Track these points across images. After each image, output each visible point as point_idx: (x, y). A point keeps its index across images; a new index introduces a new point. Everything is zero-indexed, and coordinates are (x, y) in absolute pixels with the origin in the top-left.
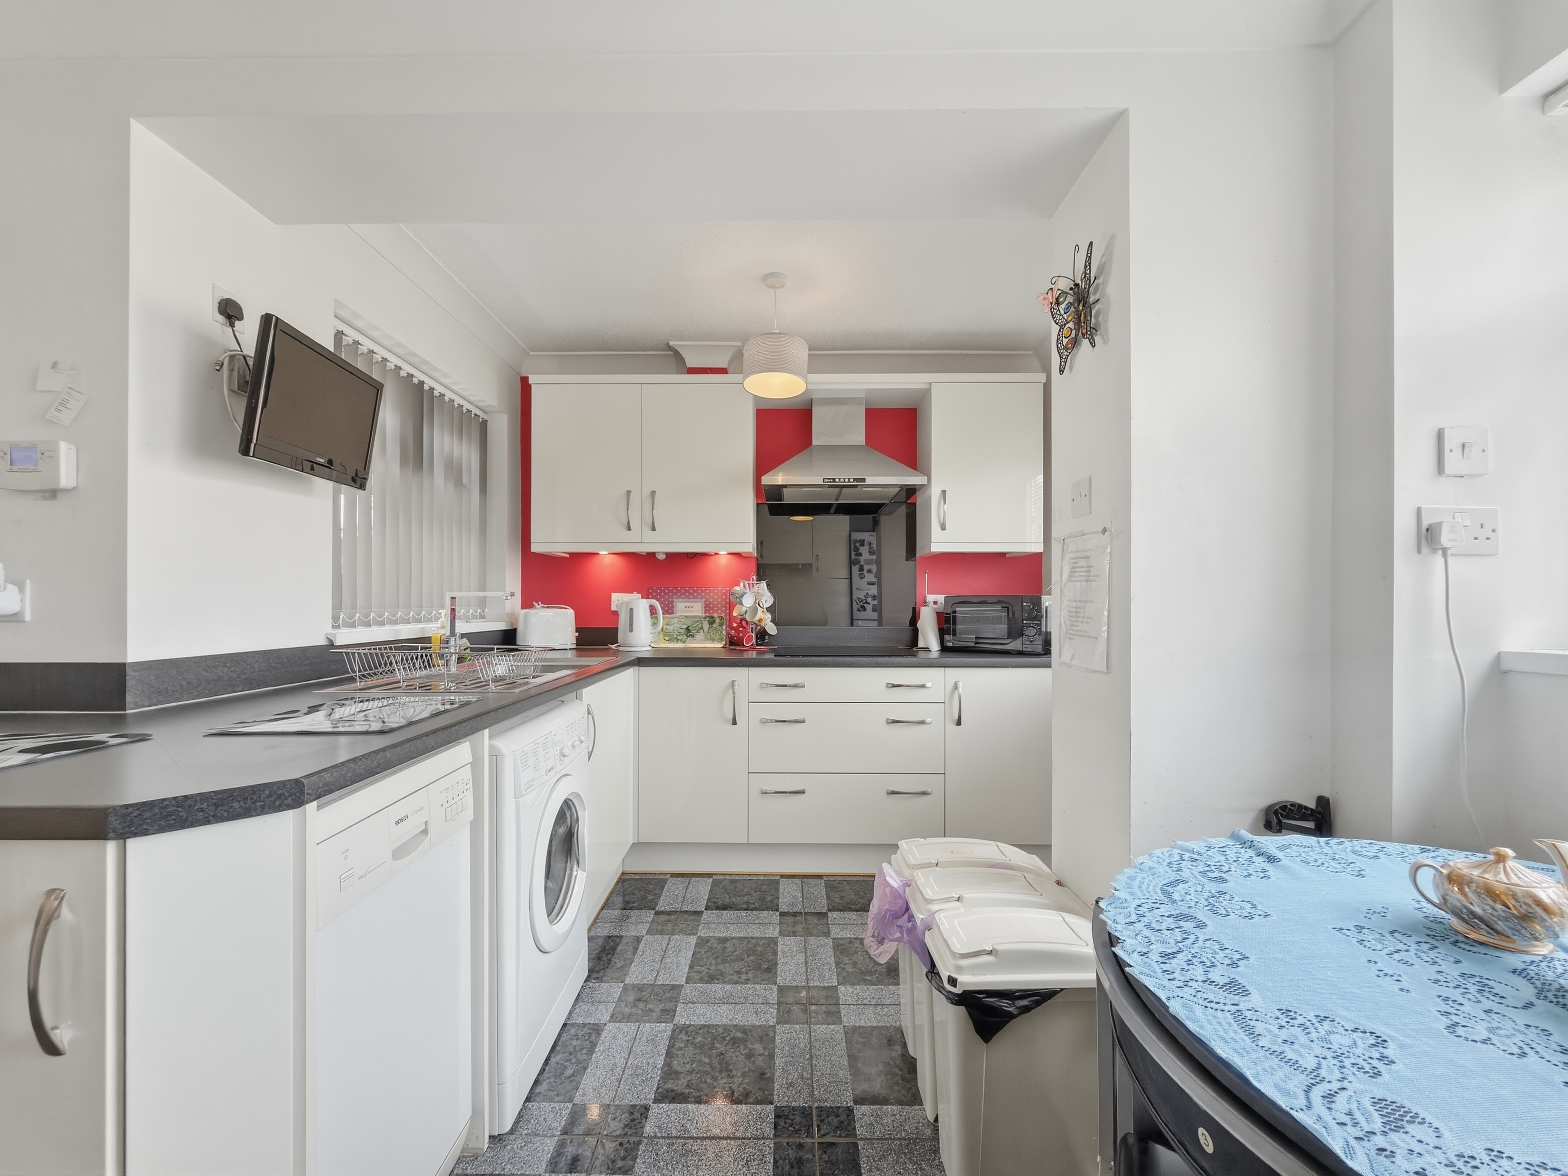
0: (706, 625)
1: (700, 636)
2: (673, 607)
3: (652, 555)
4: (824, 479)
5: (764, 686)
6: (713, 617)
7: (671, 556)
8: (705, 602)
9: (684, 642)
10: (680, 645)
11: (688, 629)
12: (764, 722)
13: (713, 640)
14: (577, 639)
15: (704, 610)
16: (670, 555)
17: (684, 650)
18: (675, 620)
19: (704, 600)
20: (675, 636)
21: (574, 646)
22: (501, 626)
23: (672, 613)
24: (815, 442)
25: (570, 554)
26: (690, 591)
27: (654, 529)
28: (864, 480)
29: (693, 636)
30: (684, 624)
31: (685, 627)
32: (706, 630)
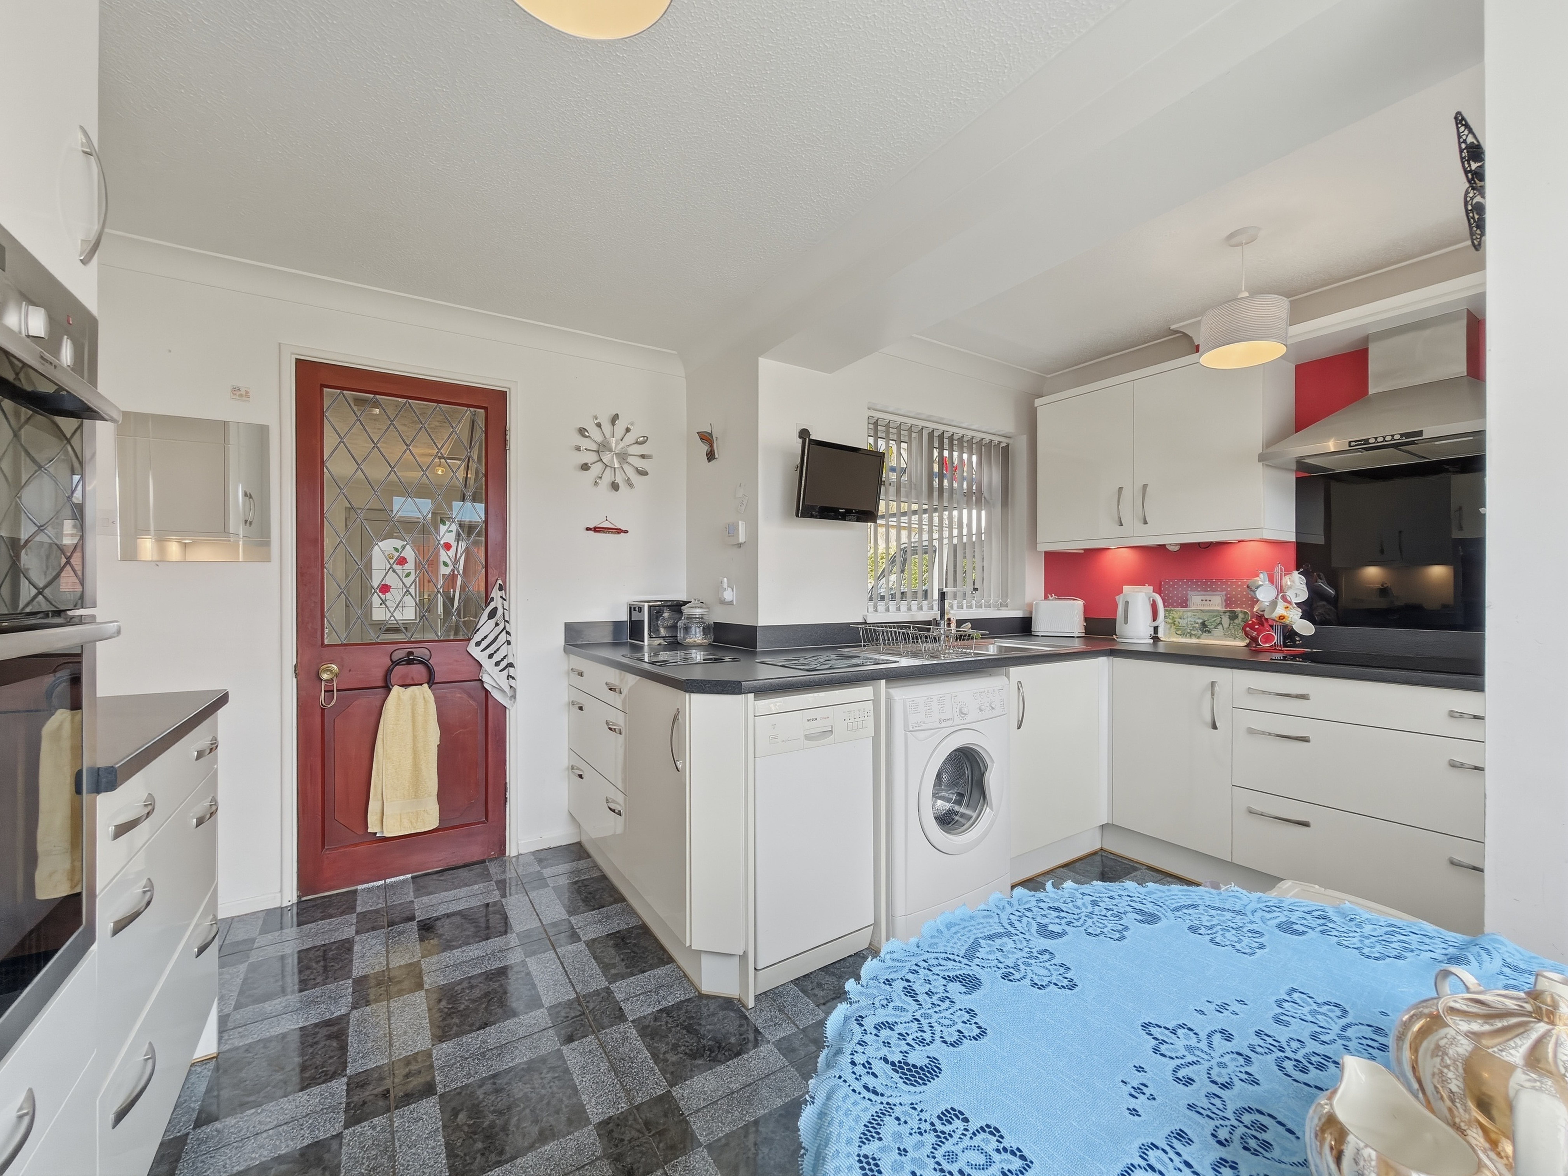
0: (1226, 620)
1: (1219, 631)
2: (1187, 600)
3: (1162, 547)
4: (1350, 442)
5: (1250, 691)
6: (1235, 612)
7: (1186, 548)
8: (1226, 595)
9: (1199, 638)
10: (1194, 641)
11: (1203, 624)
12: (1251, 731)
13: (1235, 638)
14: (1086, 628)
15: (1224, 604)
16: (1184, 546)
17: (1199, 647)
18: (1189, 614)
19: (1224, 593)
20: (1189, 631)
21: (1083, 635)
22: (1019, 614)
23: (1186, 606)
24: (1371, 391)
25: (1085, 550)
26: (1208, 584)
27: (1145, 523)
28: (1420, 433)
29: (1209, 632)
30: (1199, 618)
31: (1200, 621)
32: (1226, 625)
